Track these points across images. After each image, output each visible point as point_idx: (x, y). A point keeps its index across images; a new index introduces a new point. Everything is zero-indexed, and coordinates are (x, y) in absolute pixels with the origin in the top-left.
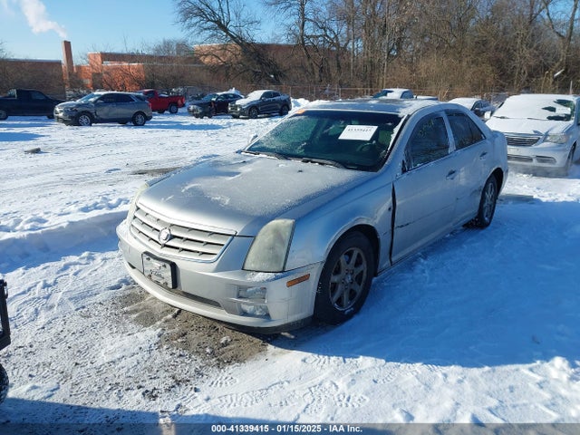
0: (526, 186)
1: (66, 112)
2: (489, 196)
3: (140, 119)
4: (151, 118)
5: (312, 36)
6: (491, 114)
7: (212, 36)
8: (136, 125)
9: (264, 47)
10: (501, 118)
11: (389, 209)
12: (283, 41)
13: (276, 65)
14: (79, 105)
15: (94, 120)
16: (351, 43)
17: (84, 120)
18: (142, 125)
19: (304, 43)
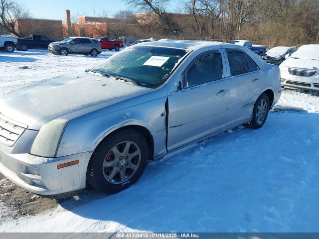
0: (303, 102)
1: (54, 47)
2: (261, 108)
3: (94, 53)
4: (101, 52)
5: (200, 10)
6: (289, 56)
7: (142, 8)
8: (92, 56)
9: (171, 15)
10: (295, 58)
11: (162, 115)
12: (183, 12)
13: (177, 25)
14: (61, 44)
15: (69, 52)
16: (221, 14)
17: (64, 52)
18: (96, 56)
19: (194, 14)
